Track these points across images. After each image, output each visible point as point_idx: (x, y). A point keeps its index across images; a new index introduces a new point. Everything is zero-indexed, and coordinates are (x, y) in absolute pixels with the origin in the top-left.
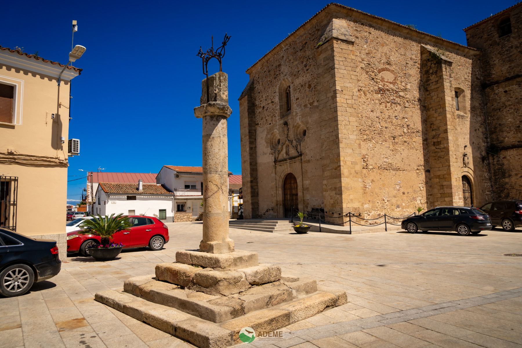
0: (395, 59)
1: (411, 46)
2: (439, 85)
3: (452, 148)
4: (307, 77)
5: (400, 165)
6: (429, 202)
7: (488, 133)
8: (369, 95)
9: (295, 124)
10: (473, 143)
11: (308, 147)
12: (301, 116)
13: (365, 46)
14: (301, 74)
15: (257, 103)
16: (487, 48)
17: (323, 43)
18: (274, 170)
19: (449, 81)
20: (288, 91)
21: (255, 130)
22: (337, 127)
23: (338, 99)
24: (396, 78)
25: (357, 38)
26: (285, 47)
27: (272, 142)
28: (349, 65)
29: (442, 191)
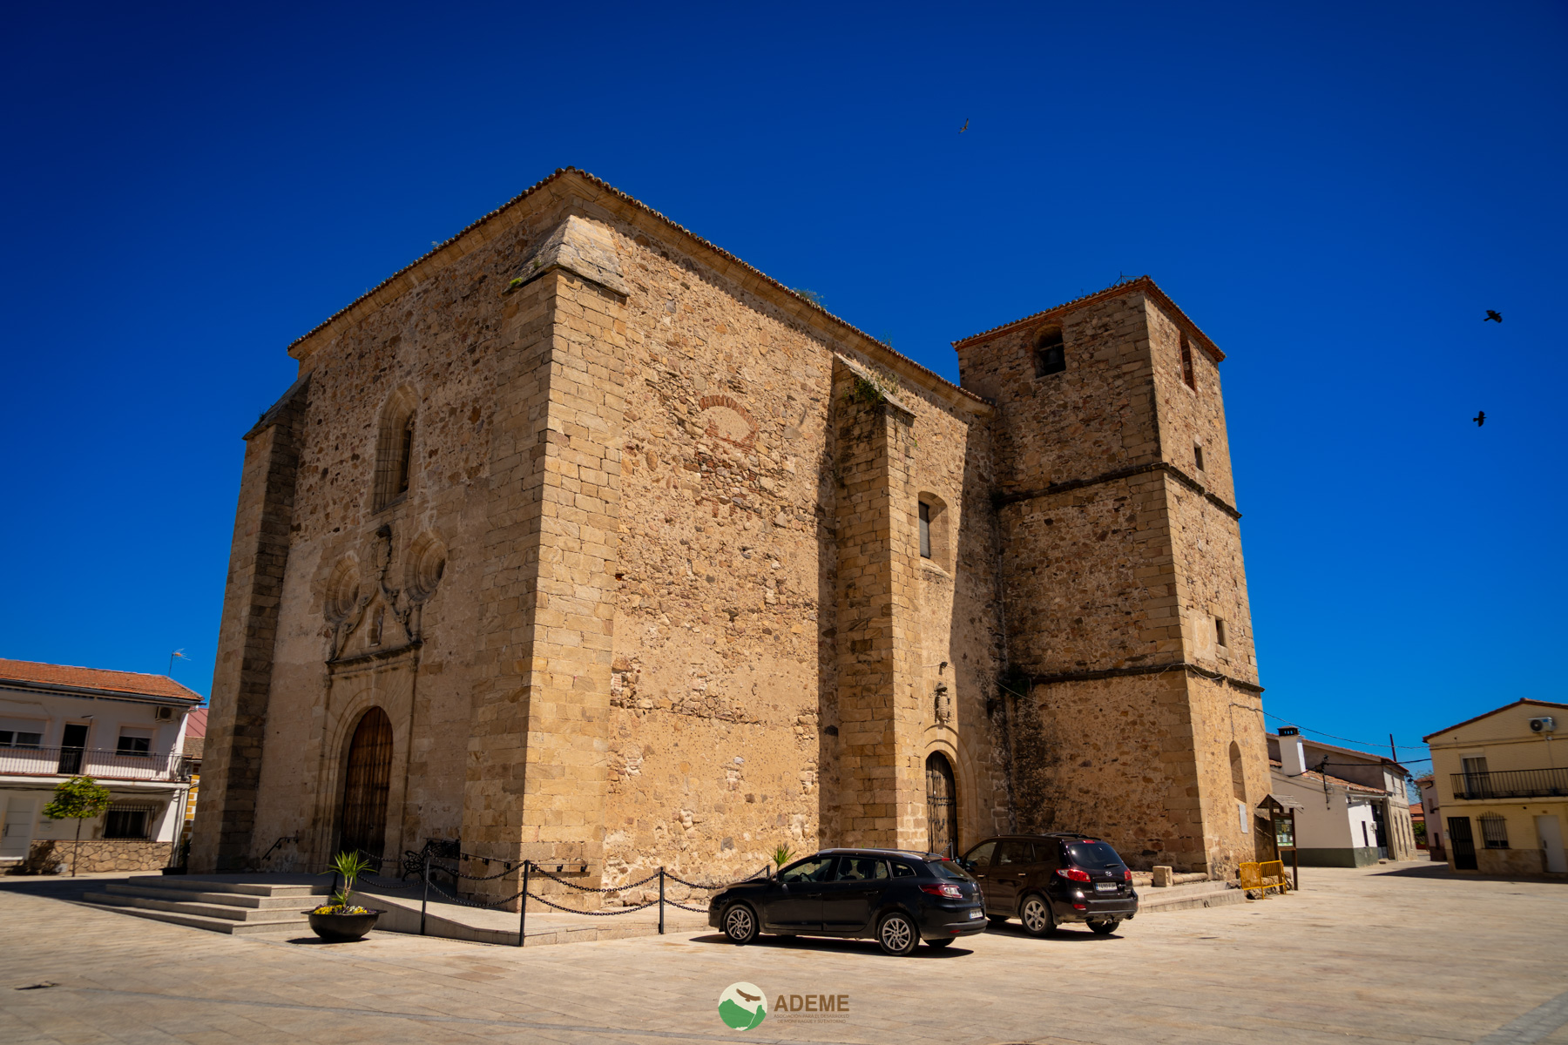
0: (755, 379)
1: (807, 351)
2: (875, 473)
3: (902, 663)
4: (472, 385)
5: (744, 703)
6: (828, 831)
7: (1005, 632)
8: (661, 469)
9: (416, 536)
10: (965, 657)
11: (443, 619)
12: (435, 512)
13: (667, 320)
14: (456, 372)
15: (307, 455)
16: (1008, 400)
17: (525, 279)
18: (325, 691)
19: (902, 465)
20: (410, 427)
21: (286, 549)
22: (536, 553)
23: (549, 461)
24: (753, 433)
25: (644, 290)
26: (420, 284)
27: (336, 592)
28: (603, 361)
29: (867, 798)
